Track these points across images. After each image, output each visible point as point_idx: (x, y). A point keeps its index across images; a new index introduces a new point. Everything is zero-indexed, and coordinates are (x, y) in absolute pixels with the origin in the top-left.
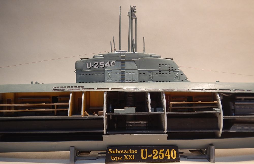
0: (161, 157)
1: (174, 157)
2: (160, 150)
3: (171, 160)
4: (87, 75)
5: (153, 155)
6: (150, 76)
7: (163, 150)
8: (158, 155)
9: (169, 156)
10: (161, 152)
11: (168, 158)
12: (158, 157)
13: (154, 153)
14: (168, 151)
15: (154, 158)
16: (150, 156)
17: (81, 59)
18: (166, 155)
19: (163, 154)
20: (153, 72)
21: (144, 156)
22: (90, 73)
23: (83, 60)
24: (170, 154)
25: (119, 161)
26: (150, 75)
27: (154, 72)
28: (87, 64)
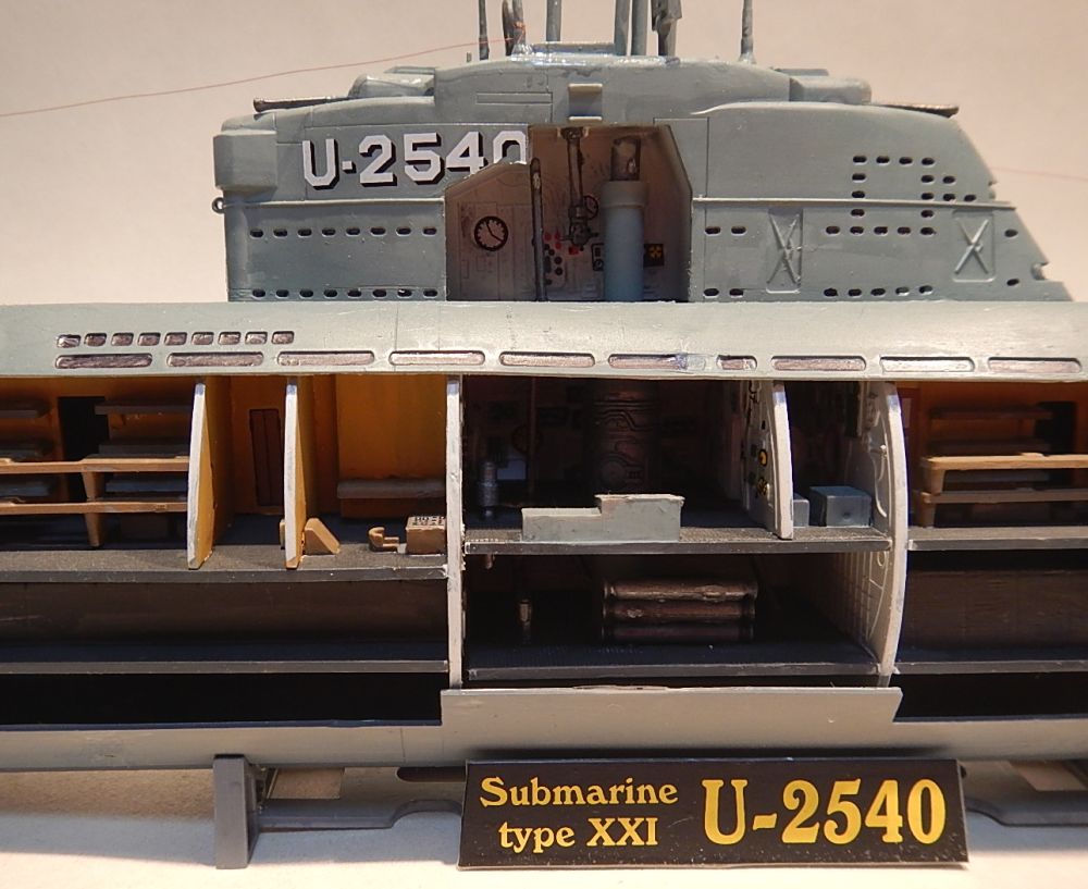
0: (840, 831)
1: (927, 828)
2: (837, 784)
3: (910, 853)
4: (305, 232)
5: (786, 817)
6: (780, 246)
7: (853, 787)
8: (820, 816)
9: (893, 822)
10: (844, 798)
11: (886, 839)
12: (821, 830)
13: (790, 802)
14: (889, 790)
15: (793, 835)
16: (765, 822)
17: (260, 107)
18: (873, 820)
19: (851, 811)
20: (807, 215)
21: (727, 825)
22: (328, 223)
23: (272, 114)
24: (903, 811)
25: (555, 858)
26: (784, 243)
27: (815, 222)
28: (306, 145)
